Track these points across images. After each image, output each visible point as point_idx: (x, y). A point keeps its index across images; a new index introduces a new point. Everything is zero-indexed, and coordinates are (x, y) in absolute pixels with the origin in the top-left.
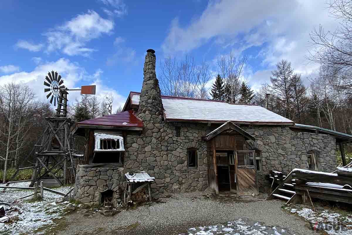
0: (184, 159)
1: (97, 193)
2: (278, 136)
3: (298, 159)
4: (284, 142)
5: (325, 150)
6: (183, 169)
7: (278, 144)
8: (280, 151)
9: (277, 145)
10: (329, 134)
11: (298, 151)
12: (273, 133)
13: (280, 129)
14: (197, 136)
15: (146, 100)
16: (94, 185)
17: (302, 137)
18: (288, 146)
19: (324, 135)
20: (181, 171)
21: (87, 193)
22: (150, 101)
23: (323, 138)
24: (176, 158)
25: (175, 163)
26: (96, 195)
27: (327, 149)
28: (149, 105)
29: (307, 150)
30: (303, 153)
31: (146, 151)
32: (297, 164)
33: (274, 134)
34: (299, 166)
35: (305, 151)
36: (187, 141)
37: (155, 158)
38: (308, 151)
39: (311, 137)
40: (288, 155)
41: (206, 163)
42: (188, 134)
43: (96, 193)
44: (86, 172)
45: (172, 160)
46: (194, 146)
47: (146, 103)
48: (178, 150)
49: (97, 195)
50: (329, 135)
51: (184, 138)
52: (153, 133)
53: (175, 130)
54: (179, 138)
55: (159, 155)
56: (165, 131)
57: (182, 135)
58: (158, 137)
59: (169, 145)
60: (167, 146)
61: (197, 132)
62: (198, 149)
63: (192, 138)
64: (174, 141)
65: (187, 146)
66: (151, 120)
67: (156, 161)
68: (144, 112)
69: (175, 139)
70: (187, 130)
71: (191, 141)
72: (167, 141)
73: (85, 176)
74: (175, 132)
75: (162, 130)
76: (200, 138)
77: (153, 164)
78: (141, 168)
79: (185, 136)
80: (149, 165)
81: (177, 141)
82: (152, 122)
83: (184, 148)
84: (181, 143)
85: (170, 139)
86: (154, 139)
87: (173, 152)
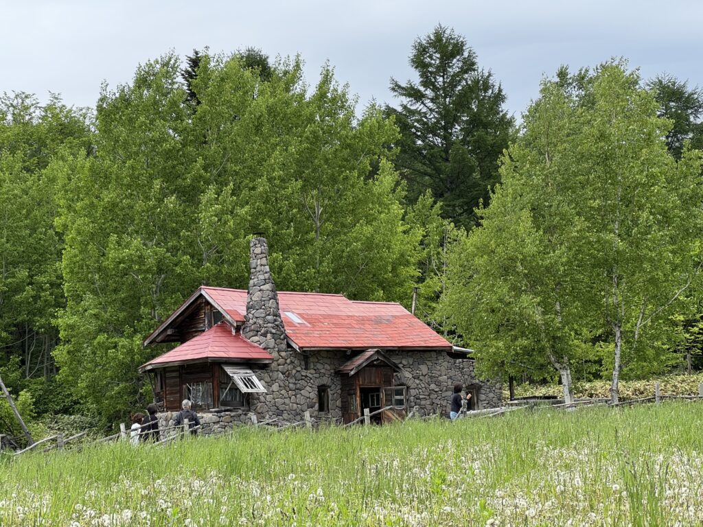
0: (314, 401)
2: (431, 364)
4: (438, 373)
6: (314, 415)
7: (430, 377)
8: (433, 386)
12: (425, 361)
14: (328, 368)
15: (263, 315)
17: (462, 365)
18: (444, 379)
22: (269, 318)
24: (306, 399)
25: (305, 407)
28: (270, 325)
29: (466, 383)
31: (275, 390)
33: (427, 362)
36: (317, 375)
37: (284, 399)
38: (467, 385)
39: (472, 365)
40: (442, 391)
41: (340, 406)
42: (319, 366)
44: (220, 417)
45: (302, 403)
46: (325, 383)
47: (265, 321)
48: (308, 388)
51: (314, 372)
52: (279, 365)
53: (304, 360)
54: (309, 372)
55: (287, 396)
56: (292, 362)
57: (312, 367)
58: (285, 371)
59: (297, 382)
60: (295, 384)
61: (329, 362)
62: (330, 387)
63: (323, 371)
64: (302, 376)
65: (318, 382)
66: (274, 347)
67: (284, 403)
68: (264, 335)
69: (304, 374)
70: (317, 360)
71: (322, 375)
72: (294, 376)
73: (219, 422)
74: (303, 363)
75: (288, 361)
76: (332, 371)
77: (281, 408)
78: (270, 413)
79: (315, 368)
80: (278, 409)
81: (306, 376)
82: (277, 349)
83: (313, 386)
84: (311, 379)
85: (298, 373)
86: (281, 374)
87: (302, 392)
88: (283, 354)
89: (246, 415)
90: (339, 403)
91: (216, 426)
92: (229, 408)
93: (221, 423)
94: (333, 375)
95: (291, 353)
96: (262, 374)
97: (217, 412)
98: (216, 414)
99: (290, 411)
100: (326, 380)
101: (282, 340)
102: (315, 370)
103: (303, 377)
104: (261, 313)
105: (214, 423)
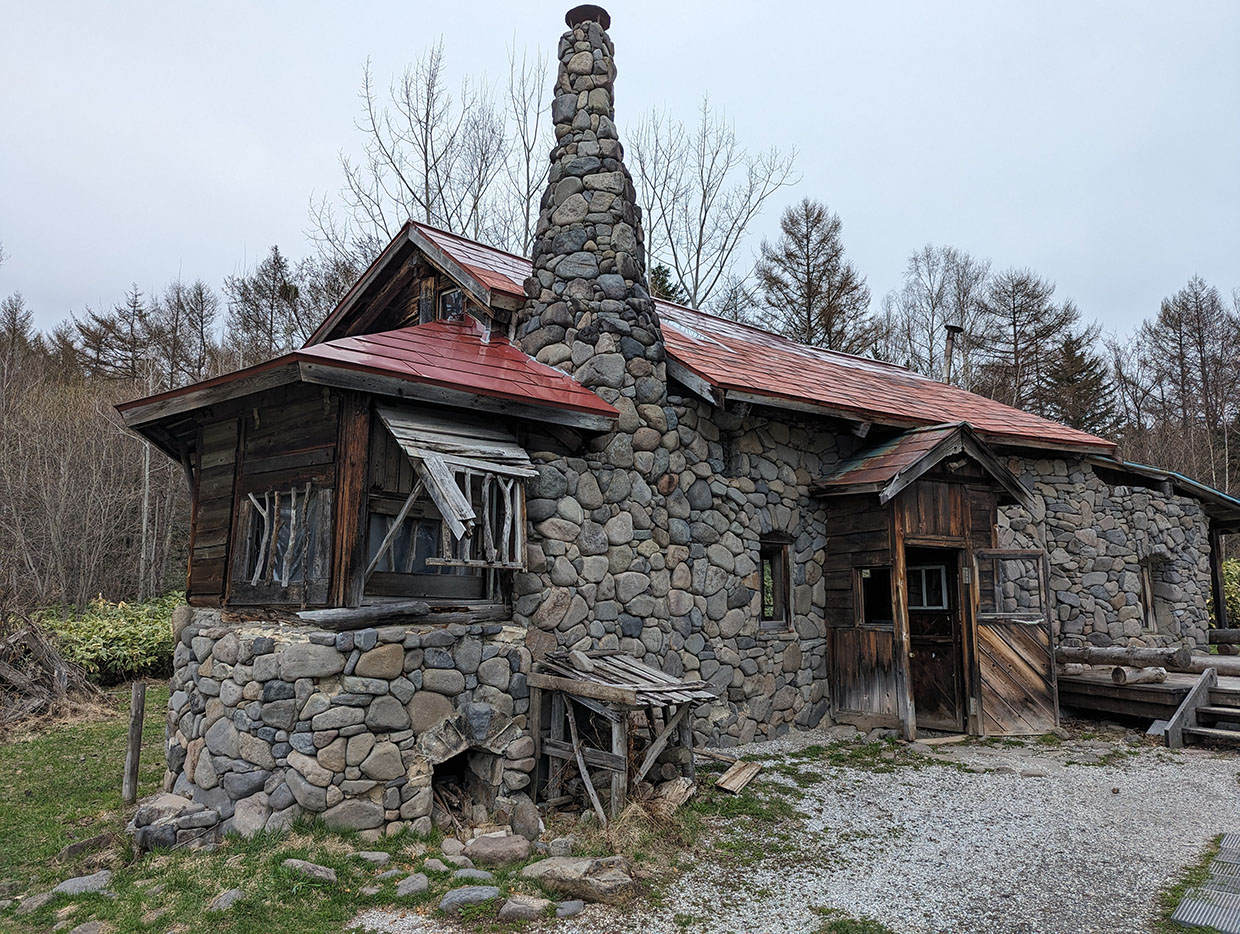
0: (748, 583)
1: (419, 772)
2: (1056, 495)
3: (1112, 586)
4: (1076, 519)
5: (1186, 556)
6: (747, 632)
7: (1054, 529)
8: (1060, 556)
9: (1051, 530)
10: (1198, 497)
11: (1114, 557)
12: (1037, 485)
13: (1062, 471)
14: (793, 478)
15: (589, 271)
16: (397, 724)
17: (1129, 505)
18: (1087, 534)
19: (1187, 501)
20: (741, 642)
21: (364, 775)
22: (610, 281)
23: (1182, 513)
24: (722, 577)
25: (719, 605)
26: (414, 780)
27: (1190, 553)
28: (610, 304)
29: (1140, 552)
30: (1127, 567)
31: (616, 538)
32: (1111, 609)
33: (1041, 486)
34: (1116, 612)
35: (1134, 559)
36: (760, 499)
37: (648, 575)
38: (1141, 558)
39: (1152, 505)
40: (1083, 571)
41: (822, 602)
42: (766, 469)
43: (413, 769)
44: (346, 653)
45: (710, 590)
46: (783, 527)
47: (595, 291)
48: (730, 540)
49: (420, 777)
50: (1197, 500)
51: (751, 486)
52: (636, 448)
53: (720, 442)
54: (735, 483)
55: (662, 564)
56: (683, 445)
57: (746, 468)
58: (657, 470)
59: (695, 514)
60: (689, 521)
61: (793, 460)
62: (793, 539)
63: (777, 486)
64: (715, 495)
65: (762, 522)
66: (623, 384)
67: (649, 591)
68: (590, 337)
69: (718, 488)
70: (759, 450)
71: (774, 500)
72: (689, 495)
73: (338, 675)
74: (718, 452)
75: (670, 439)
76: (803, 490)
77: (639, 605)
78: (596, 628)
79: (755, 474)
80: (626, 611)
81: (727, 498)
82: (631, 391)
83: (748, 534)
84: (741, 508)
85: (700, 485)
86: (641, 482)
87: (713, 550)
88: (654, 411)
89: (486, 636)
90: (818, 593)
91: (324, 698)
92: (406, 605)
93: (349, 680)
94: (805, 501)
95: (681, 410)
96: (570, 473)
97: (341, 626)
98: (329, 635)
99: (668, 620)
100: (784, 518)
101: (652, 360)
102: (755, 480)
103: (717, 501)
104: (579, 264)
105: (316, 680)
